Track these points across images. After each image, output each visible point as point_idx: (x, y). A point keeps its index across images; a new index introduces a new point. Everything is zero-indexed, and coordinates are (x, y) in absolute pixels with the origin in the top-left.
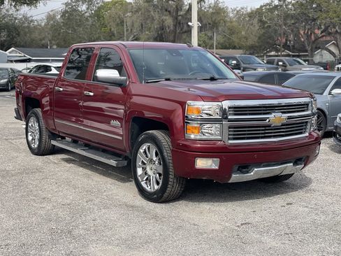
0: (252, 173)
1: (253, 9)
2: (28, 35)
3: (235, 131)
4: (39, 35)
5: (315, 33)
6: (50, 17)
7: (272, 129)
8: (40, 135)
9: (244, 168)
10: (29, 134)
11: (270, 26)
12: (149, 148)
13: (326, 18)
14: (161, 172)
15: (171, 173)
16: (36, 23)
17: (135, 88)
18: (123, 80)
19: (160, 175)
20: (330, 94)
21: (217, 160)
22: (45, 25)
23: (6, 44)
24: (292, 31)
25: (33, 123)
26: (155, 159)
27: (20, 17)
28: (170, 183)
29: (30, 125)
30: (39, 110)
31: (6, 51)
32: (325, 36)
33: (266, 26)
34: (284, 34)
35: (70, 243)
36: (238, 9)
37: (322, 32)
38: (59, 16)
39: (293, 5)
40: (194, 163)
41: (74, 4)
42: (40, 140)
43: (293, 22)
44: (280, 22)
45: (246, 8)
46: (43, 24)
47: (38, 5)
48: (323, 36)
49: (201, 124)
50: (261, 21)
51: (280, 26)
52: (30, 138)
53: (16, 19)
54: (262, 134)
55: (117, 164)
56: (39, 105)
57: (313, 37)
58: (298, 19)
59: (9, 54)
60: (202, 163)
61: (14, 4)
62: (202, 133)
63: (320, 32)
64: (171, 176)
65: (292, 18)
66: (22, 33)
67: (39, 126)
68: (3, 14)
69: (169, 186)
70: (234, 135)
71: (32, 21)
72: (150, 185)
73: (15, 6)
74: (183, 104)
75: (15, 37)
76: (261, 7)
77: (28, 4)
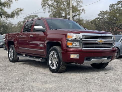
0: (92, 61)
1: (92, 20)
2: (11, 30)
3: (85, 45)
4: (15, 30)
5: (115, 28)
6: (19, 24)
7: (99, 45)
8: (13, 55)
9: (89, 59)
10: (10, 54)
11: (99, 26)
12: (53, 53)
13: (119, 23)
14: (58, 61)
15: (61, 61)
16: (14, 26)
17: (48, 32)
18: (44, 30)
19: (57, 62)
20: (121, 42)
21: (79, 55)
22: (17, 26)
23: (2, 33)
24: (107, 27)
25: (11, 51)
26: (55, 56)
27: (8, 23)
28: (61, 65)
29: (10, 51)
30: (13, 46)
31: (2, 35)
32: (119, 29)
33: (97, 26)
34: (104, 28)
35: (23, 82)
36: (87, 20)
37: (118, 28)
38: (22, 23)
39: (107, 18)
40: (70, 56)
41: (28, 18)
42: (13, 56)
43: (107, 24)
44: (103, 24)
45: (90, 20)
46: (16, 26)
47: (15, 17)
48: (118, 29)
49: (72, 42)
50: (95, 24)
51: (103, 26)
52: (10, 56)
53: (6, 24)
54: (95, 46)
55: (42, 61)
56: (13, 44)
57: (114, 30)
58: (109, 23)
59: (3, 36)
60: (73, 56)
61: (6, 17)
62: (73, 45)
63: (117, 28)
64: (61, 62)
65: (107, 23)
66: (8, 29)
67: (13, 51)
68: (2, 22)
69: (61, 66)
70: (85, 46)
71: (12, 25)
72: (54, 67)
73: (6, 18)
74: (66, 35)
75: (6, 30)
76: (95, 19)
77: (11, 17)
